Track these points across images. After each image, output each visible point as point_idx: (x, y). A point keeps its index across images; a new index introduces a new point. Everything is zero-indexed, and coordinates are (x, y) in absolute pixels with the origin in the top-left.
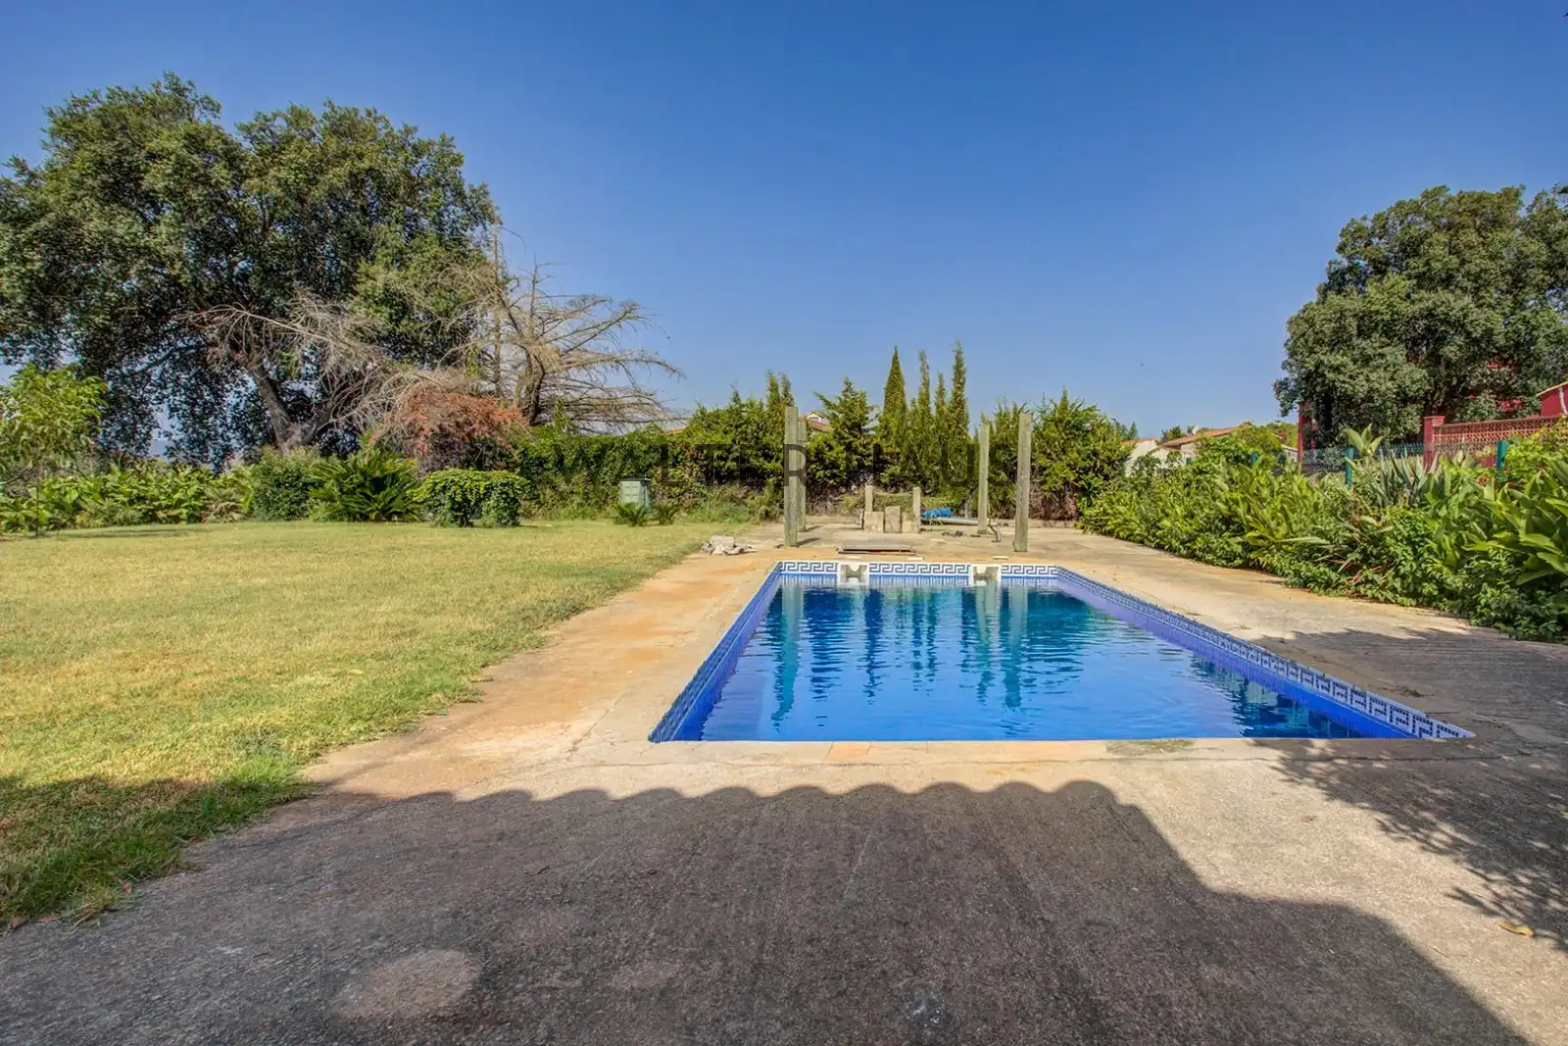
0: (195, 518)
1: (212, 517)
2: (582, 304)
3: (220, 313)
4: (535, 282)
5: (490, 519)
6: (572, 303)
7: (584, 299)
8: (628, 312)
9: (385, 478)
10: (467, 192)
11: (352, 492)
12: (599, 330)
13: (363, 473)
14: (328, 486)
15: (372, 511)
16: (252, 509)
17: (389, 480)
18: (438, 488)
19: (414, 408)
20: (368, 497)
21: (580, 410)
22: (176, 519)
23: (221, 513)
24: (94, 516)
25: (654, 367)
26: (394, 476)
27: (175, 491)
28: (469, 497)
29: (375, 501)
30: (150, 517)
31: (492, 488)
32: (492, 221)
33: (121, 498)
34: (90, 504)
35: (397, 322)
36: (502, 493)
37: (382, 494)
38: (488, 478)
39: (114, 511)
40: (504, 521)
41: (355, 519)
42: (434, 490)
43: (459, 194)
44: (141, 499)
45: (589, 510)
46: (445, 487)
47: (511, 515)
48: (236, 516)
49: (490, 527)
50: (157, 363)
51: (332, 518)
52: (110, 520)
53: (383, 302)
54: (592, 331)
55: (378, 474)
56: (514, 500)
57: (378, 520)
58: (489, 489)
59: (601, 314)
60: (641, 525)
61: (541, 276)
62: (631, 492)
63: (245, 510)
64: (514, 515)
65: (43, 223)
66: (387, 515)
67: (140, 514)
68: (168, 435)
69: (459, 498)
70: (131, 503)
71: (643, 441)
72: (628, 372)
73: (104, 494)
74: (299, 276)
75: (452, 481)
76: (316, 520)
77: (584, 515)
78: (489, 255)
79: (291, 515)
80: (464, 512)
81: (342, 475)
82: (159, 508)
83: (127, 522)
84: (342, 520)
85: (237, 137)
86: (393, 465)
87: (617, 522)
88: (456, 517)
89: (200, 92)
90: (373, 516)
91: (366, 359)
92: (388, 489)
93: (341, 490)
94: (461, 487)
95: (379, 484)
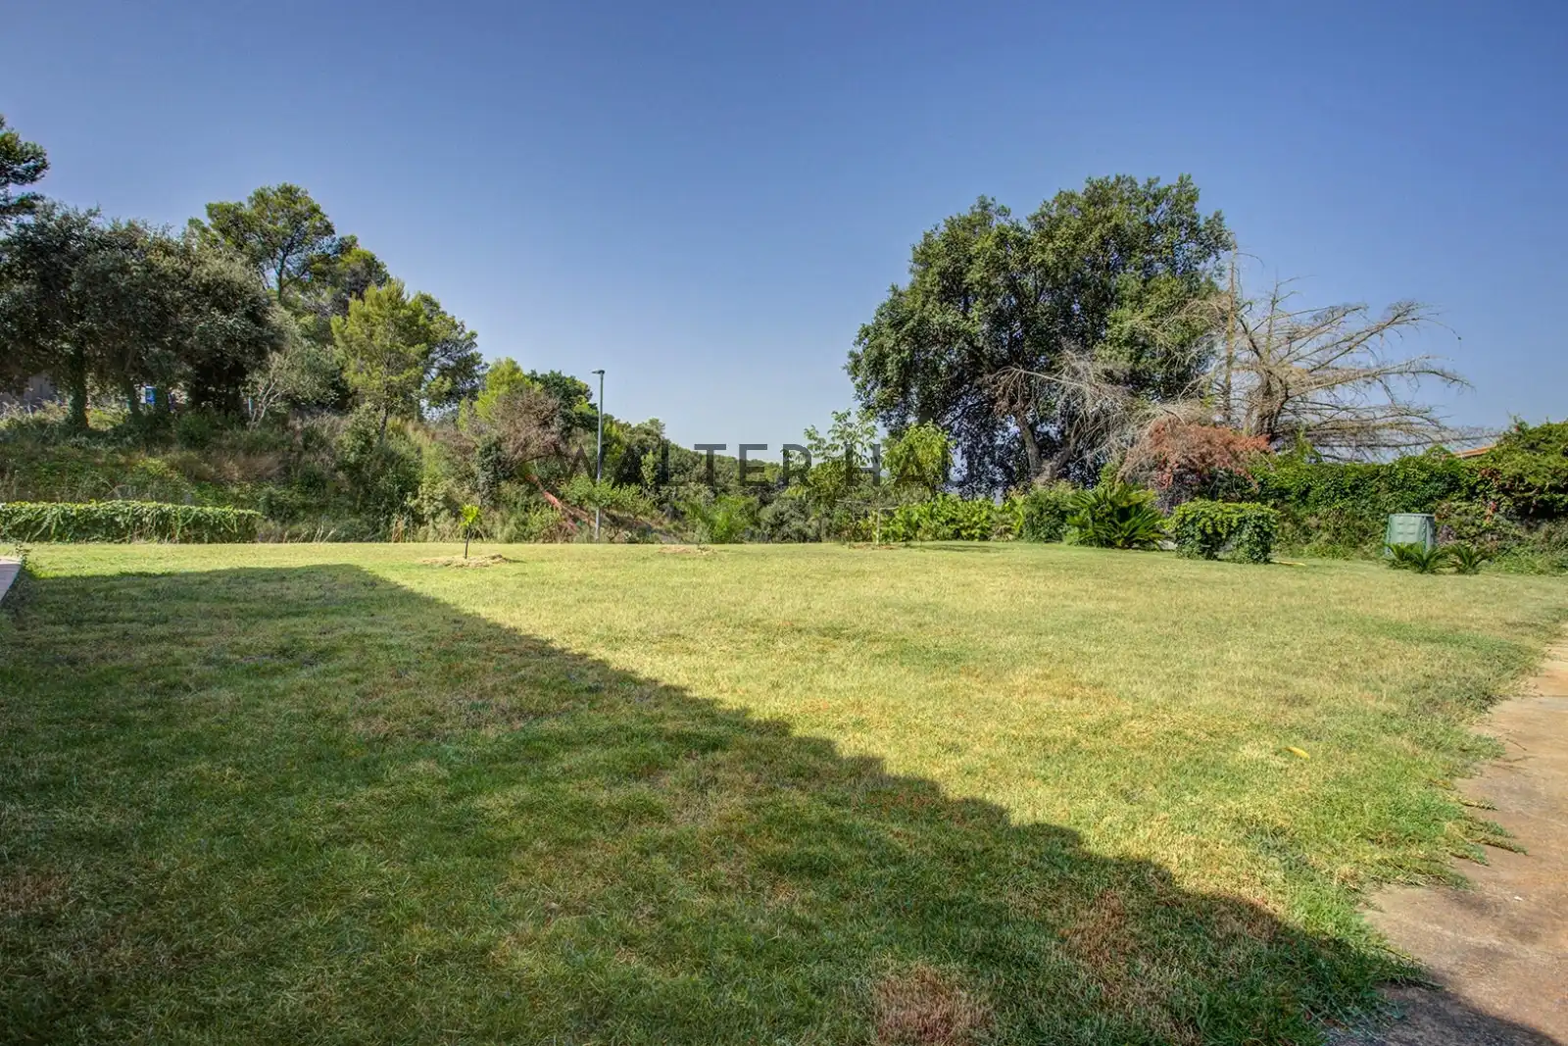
0: (984, 538)
1: (995, 537)
2: (1329, 317)
3: (1004, 374)
4: (1274, 302)
5: (1241, 553)
6: (1315, 318)
7: (1333, 310)
8: (1401, 315)
9: (1131, 507)
10: (1202, 223)
11: (1102, 520)
12: (1351, 343)
13: (1112, 503)
14: (1081, 514)
15: (1119, 538)
16: (1021, 531)
17: (1134, 510)
18: (1188, 519)
19: (1158, 442)
20: (1115, 526)
21: (1320, 436)
22: (971, 537)
23: (1001, 534)
24: (926, 532)
25: (1424, 379)
26: (1138, 506)
27: (973, 516)
28: (1220, 530)
29: (1121, 529)
30: (957, 535)
31: (1245, 522)
32: (1227, 247)
33: (941, 519)
34: (925, 524)
35: (1138, 359)
36: (1256, 526)
37: (1128, 523)
38: (1242, 511)
39: (937, 529)
40: (1256, 557)
41: (1102, 545)
42: (1184, 520)
43: (1194, 230)
44: (953, 520)
45: (1340, 548)
46: (1194, 519)
47: (1262, 550)
48: (1011, 537)
49: (1240, 562)
50: (956, 419)
51: (1082, 543)
52: (936, 537)
53: (1127, 343)
54: (1348, 344)
55: (1125, 504)
56: (1268, 535)
57: (1122, 548)
58: (1243, 521)
59: (1354, 324)
60: (1433, 572)
61: (1284, 291)
62: (1406, 528)
63: (1017, 532)
64: (1267, 550)
65: (911, 323)
66: (1129, 543)
67: (951, 532)
68: (960, 472)
69: (1209, 531)
70: (947, 523)
71: (1422, 469)
72: (1386, 388)
73: (932, 517)
74: (1064, 332)
75: (1203, 513)
76: (1070, 544)
77: (1334, 554)
78: (1223, 284)
79: (1049, 538)
80: (1211, 544)
81: (1094, 505)
82: (962, 528)
83: (944, 538)
84: (1091, 545)
85: (1026, 226)
86: (1136, 496)
87: (1394, 565)
88: (1204, 550)
89: (999, 204)
90: (1119, 543)
91: (1113, 399)
92: (1133, 519)
93: (1093, 519)
94: (1212, 519)
95: (1124, 514)
